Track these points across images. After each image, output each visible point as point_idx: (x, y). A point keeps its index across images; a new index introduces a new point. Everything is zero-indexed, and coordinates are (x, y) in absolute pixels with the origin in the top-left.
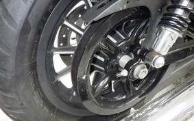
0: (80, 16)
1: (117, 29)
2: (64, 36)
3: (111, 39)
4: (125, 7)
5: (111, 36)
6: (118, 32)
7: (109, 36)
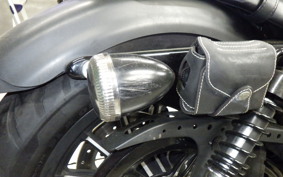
0: (115, 128)
1: (159, 157)
2: (89, 151)
3: (146, 168)
4: (160, 136)
5: (147, 164)
6: (158, 160)
7: (143, 164)
